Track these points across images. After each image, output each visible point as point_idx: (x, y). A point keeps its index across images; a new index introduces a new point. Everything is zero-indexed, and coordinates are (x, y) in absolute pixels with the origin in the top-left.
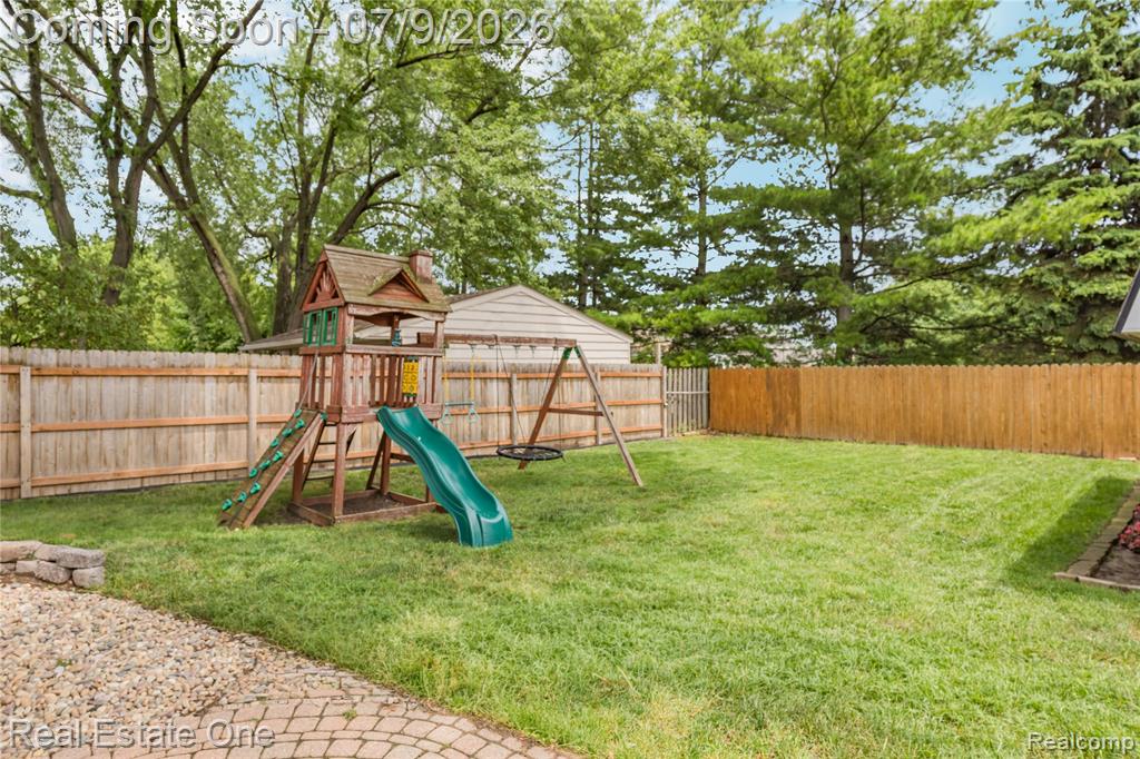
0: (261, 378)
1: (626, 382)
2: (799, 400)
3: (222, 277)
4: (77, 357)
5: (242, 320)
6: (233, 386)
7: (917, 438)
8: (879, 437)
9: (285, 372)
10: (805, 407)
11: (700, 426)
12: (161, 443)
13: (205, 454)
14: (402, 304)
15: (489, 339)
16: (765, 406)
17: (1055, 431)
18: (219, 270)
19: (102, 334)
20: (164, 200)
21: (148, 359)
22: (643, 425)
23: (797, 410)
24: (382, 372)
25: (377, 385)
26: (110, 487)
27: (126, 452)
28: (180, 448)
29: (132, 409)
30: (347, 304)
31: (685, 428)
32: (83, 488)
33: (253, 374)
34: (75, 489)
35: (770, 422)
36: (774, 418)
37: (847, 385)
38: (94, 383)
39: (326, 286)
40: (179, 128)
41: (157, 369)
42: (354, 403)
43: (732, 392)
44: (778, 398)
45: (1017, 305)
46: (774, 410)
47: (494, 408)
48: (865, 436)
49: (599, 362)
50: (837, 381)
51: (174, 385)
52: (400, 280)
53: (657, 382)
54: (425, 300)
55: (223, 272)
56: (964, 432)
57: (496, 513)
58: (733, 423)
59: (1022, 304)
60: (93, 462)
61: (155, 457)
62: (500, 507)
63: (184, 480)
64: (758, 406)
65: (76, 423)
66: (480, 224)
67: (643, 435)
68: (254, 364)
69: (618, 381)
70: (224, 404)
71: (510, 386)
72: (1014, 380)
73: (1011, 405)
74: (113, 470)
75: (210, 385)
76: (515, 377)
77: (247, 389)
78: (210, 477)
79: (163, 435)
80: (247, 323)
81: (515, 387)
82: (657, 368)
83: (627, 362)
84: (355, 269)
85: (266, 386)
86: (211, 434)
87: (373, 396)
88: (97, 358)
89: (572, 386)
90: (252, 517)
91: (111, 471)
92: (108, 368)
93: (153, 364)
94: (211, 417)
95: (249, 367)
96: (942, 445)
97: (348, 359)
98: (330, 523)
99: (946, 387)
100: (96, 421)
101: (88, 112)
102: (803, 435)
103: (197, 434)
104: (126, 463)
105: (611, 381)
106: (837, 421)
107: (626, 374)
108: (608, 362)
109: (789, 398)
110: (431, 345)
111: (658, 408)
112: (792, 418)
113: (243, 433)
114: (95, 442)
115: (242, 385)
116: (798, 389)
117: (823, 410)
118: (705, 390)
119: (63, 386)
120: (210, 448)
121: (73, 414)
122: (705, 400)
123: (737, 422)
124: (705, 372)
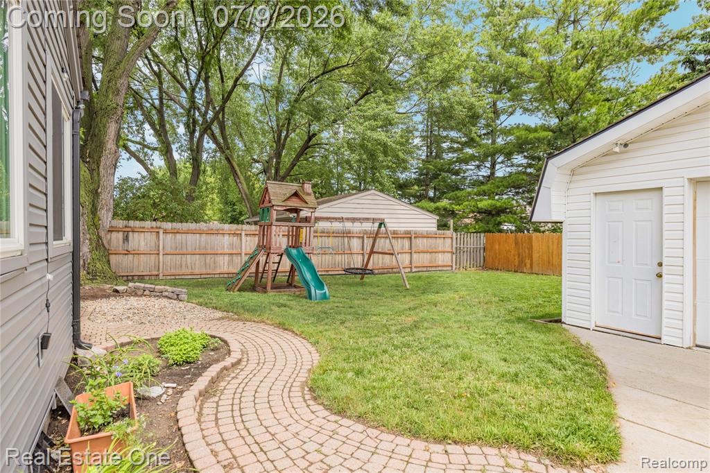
0: (246, 235)
1: (430, 240)
2: (532, 252)
3: (239, 185)
4: (178, 225)
5: (248, 206)
6: (235, 238)
10: (535, 256)
11: (478, 265)
12: (208, 261)
13: (225, 266)
14: (295, 205)
15: (339, 219)
16: (514, 255)
18: (238, 181)
19: (186, 215)
20: (213, 146)
21: (202, 225)
22: (440, 263)
23: (531, 257)
24: (293, 233)
25: (290, 239)
26: (190, 277)
27: (195, 264)
28: (215, 263)
29: (197, 247)
30: (273, 206)
31: (468, 266)
32: (180, 277)
33: (243, 233)
34: (177, 277)
35: (517, 264)
36: (519, 262)
38: (184, 235)
39: (267, 198)
40: (221, 114)
41: (206, 231)
42: (276, 245)
43: (497, 247)
44: (521, 251)
46: (519, 257)
47: (355, 251)
49: (414, 229)
51: (213, 237)
52: (296, 194)
53: (450, 240)
54: (306, 203)
55: (240, 182)
57: (324, 289)
58: (497, 264)
60: (183, 267)
61: (206, 266)
62: (326, 287)
63: (216, 276)
64: (510, 255)
65: (177, 252)
66: (358, 158)
67: (440, 268)
68: (244, 229)
69: (425, 240)
70: (232, 245)
71: (363, 241)
74: (190, 271)
75: (227, 237)
76: (365, 236)
77: (241, 240)
78: (226, 276)
79: (208, 257)
80: (251, 208)
81: (365, 241)
82: (449, 233)
83: (435, 229)
84: (278, 190)
85: (248, 238)
86: (226, 258)
87: (288, 243)
88: (185, 226)
89: (398, 242)
90: (237, 289)
91: (189, 271)
92: (189, 230)
93: (205, 229)
94: (226, 251)
95: (242, 230)
97: (274, 228)
98: (265, 292)
100: (184, 251)
101: (182, 107)
102: (534, 272)
103: (221, 257)
104: (195, 268)
105: (421, 239)
107: (430, 236)
108: (419, 229)
109: (527, 251)
110: (309, 222)
111: (450, 255)
112: (528, 262)
113: (239, 258)
114: (184, 259)
115: (239, 238)
116: (532, 246)
117: (545, 258)
118: (482, 246)
119: (173, 237)
120: (226, 264)
121: (177, 248)
122: (482, 251)
123: (499, 264)
124: (482, 235)
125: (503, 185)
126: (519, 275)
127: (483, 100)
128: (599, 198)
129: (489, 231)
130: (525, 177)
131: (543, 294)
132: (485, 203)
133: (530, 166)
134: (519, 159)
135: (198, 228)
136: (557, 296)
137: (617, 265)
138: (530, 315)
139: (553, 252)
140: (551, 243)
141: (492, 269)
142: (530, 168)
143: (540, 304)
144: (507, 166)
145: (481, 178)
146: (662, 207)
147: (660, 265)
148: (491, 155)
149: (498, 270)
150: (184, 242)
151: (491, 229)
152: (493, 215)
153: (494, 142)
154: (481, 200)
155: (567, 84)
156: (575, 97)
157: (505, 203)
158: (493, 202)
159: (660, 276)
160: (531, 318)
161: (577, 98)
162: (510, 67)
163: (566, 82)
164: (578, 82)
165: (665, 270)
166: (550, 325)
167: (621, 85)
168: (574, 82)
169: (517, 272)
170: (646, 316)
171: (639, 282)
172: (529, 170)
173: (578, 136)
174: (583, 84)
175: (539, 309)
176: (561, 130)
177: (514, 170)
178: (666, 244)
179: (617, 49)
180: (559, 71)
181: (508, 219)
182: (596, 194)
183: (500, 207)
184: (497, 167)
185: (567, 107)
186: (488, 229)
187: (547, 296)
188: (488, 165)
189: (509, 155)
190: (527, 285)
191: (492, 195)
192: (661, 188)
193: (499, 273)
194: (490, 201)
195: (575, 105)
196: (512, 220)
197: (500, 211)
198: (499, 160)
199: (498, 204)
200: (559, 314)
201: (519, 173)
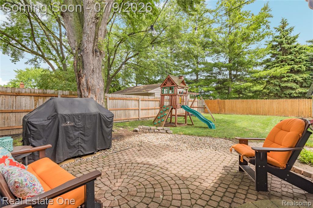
2: (225, 106)
6: (136, 102)
7: (251, 114)
8: (243, 114)
9: (144, 99)
10: (226, 108)
12: (126, 113)
14: (183, 86)
17: (279, 112)
27: (121, 115)
28: (129, 114)
29: (122, 106)
30: (177, 86)
33: (140, 100)
36: (219, 110)
37: (236, 104)
38: (117, 100)
39: (168, 82)
43: (210, 105)
44: (220, 106)
45: (269, 88)
46: (219, 108)
48: (240, 113)
50: (234, 102)
51: (128, 101)
56: (261, 112)
59: (271, 88)
61: (125, 116)
64: (216, 108)
70: (135, 105)
72: (271, 102)
73: (270, 107)
74: (119, 118)
75: (133, 101)
79: (126, 111)
84: (175, 79)
85: (142, 102)
86: (133, 111)
92: (119, 98)
93: (125, 97)
94: (133, 108)
95: (139, 98)
96: (256, 115)
97: (177, 96)
98: (175, 127)
99: (257, 104)
100: (117, 108)
102: (226, 113)
103: (131, 111)
104: (121, 117)
106: (234, 111)
109: (223, 106)
110: (185, 94)
112: (223, 110)
113: (138, 111)
114: (117, 112)
115: (138, 102)
116: (225, 104)
117: (230, 108)
119: (112, 101)
120: (133, 114)
121: (114, 107)
123: (211, 111)
135: (122, 97)
150: (117, 103)
169: (219, 114)
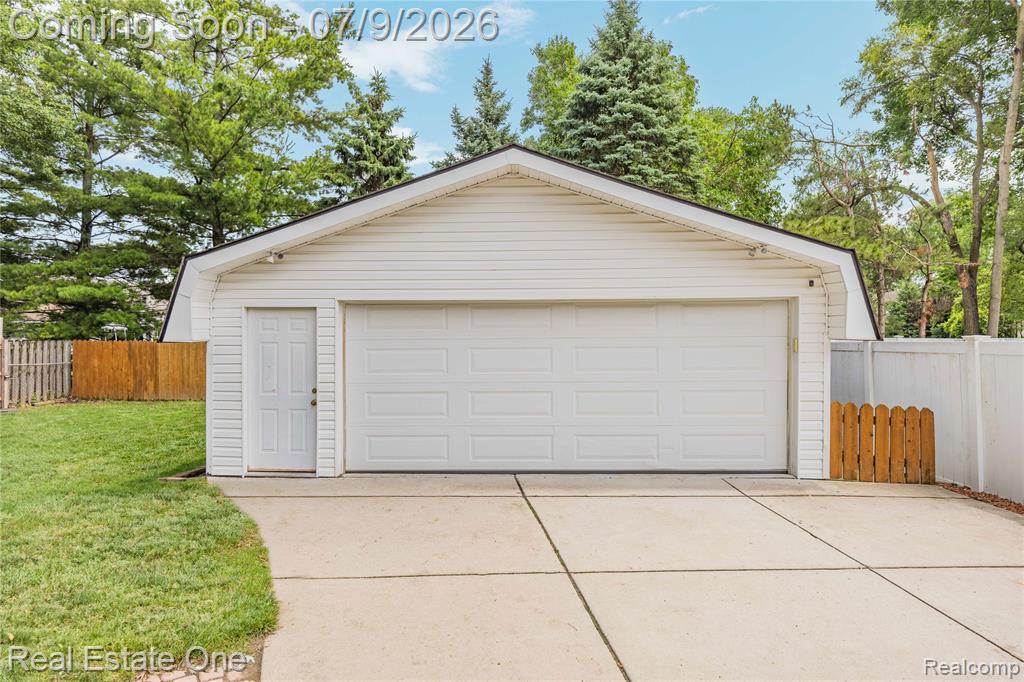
11: (59, 395)
16: (127, 375)
23: (155, 376)
31: (38, 399)
35: (131, 388)
36: (136, 384)
43: (96, 362)
44: (138, 367)
46: (135, 378)
58: (95, 391)
64: (120, 375)
102: (160, 398)
106: (188, 384)
112: (151, 384)
116: (157, 360)
117: (177, 375)
118: (67, 361)
122: (66, 371)
123: (99, 389)
124: (67, 343)
125: (107, 264)
126: (136, 406)
127: (66, 116)
128: (251, 312)
129: (81, 337)
130: (144, 255)
131: (177, 434)
132: (72, 291)
133: (152, 236)
134: (134, 223)
136: (196, 433)
137: (272, 394)
138: (159, 471)
139: (189, 368)
140: (185, 355)
141: (87, 399)
142: (153, 239)
143: (172, 450)
144: (113, 232)
145: (62, 244)
146: (316, 329)
147: (315, 391)
148: (81, 209)
149: (98, 399)
151: (84, 332)
152: (87, 311)
153: (87, 189)
154: (64, 285)
155: (207, 136)
156: (218, 156)
157: (110, 292)
158: (89, 289)
159: (314, 403)
160: (162, 475)
161: (221, 159)
162: (119, 81)
163: (205, 131)
164: (222, 138)
165: (319, 396)
166: (190, 481)
167: (276, 158)
168: (217, 137)
169: (132, 400)
170: (301, 450)
171: (295, 412)
172: (150, 242)
173: (223, 209)
174: (229, 142)
175: (172, 458)
176: (199, 197)
177: (125, 238)
178: (320, 368)
179: (268, 112)
180: (196, 116)
181: (117, 318)
182: (248, 309)
183: (102, 298)
184: (95, 230)
185: (208, 166)
186: (77, 333)
187: (183, 435)
188: (77, 224)
189: (117, 215)
190: (151, 422)
191: (85, 278)
192: (315, 308)
193: (100, 405)
194: (83, 289)
195: (218, 167)
196: (123, 319)
197: (99, 305)
198: (99, 220)
199: (98, 293)
200: (201, 460)
201: (136, 246)
